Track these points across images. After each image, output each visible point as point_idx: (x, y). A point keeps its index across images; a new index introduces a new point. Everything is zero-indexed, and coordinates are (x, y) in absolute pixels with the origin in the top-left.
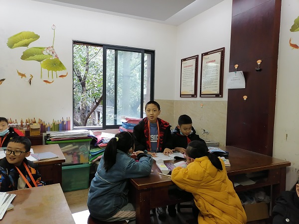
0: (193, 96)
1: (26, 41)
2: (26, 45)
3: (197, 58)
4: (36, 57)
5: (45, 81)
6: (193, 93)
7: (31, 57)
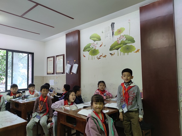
0: (53, 74)
3: (54, 57)
6: (53, 72)
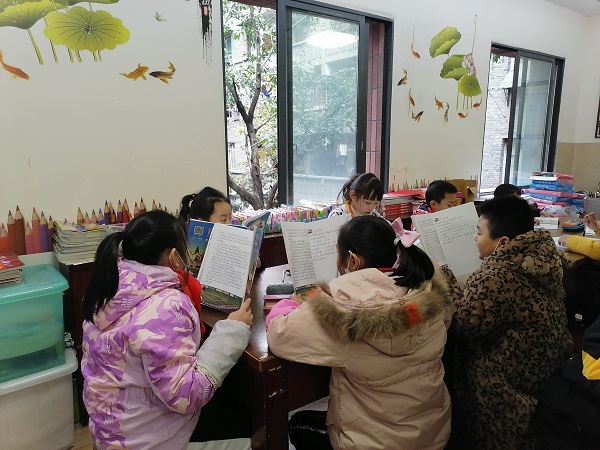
1: (448, 43)
2: (447, 52)
4: (456, 71)
5: (460, 114)
7: (450, 73)
